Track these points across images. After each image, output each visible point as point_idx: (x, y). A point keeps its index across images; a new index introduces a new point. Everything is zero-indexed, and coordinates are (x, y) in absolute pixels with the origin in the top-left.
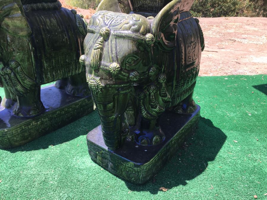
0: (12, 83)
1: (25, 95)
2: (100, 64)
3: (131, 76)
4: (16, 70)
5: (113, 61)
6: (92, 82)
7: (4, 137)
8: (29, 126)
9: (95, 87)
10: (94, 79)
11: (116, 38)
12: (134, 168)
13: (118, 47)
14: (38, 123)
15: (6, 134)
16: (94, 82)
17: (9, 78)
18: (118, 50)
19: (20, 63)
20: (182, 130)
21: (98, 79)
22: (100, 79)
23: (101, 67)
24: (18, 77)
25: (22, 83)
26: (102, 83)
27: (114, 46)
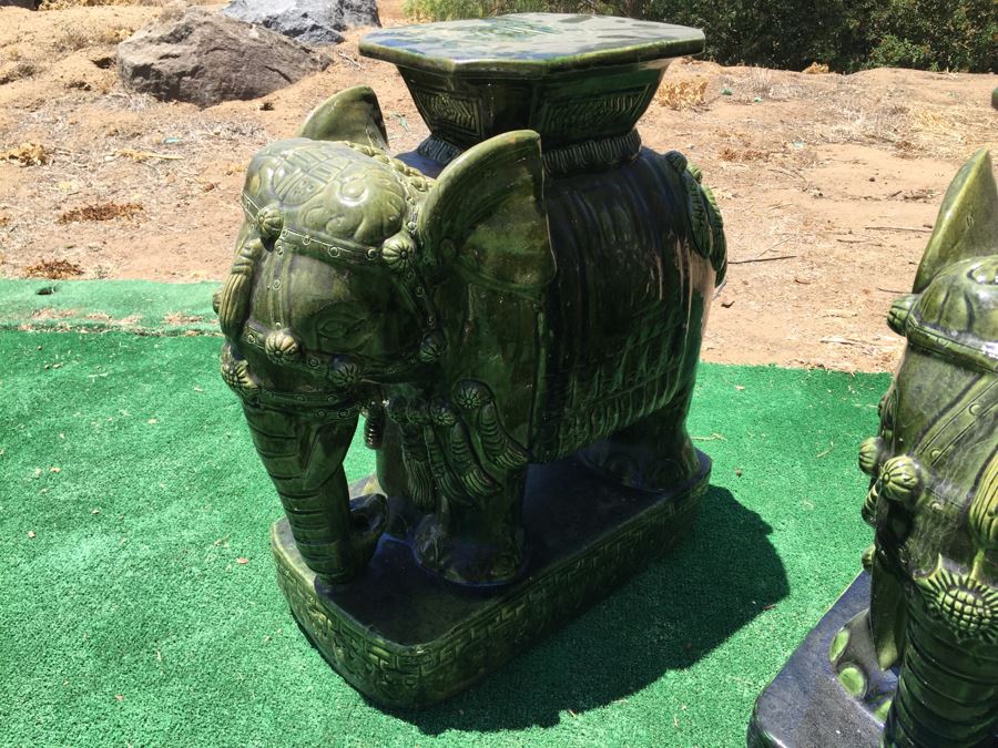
0: (442, 459)
1: (482, 502)
4: (475, 416)
6: (964, 602)
7: (405, 673)
8: (490, 628)
10: (977, 591)
14: (518, 610)
15: (416, 666)
16: (979, 603)
17: (437, 440)
19: (494, 391)
24: (477, 439)
25: (483, 461)
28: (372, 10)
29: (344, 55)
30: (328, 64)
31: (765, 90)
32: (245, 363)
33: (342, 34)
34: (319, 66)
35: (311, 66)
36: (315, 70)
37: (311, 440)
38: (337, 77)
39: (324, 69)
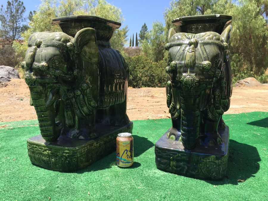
0: (77, 106)
2: (195, 63)
4: (85, 92)
5: (205, 60)
6: (188, 78)
8: (92, 147)
9: (191, 81)
10: (190, 75)
11: (203, 45)
12: (216, 161)
13: (207, 51)
14: (98, 145)
15: (76, 153)
16: (191, 77)
17: (76, 101)
18: (208, 53)
19: (89, 85)
21: (193, 75)
22: (196, 75)
23: (196, 65)
24: (86, 98)
25: (87, 105)
26: (197, 78)
27: (203, 50)
28: (18, 75)
29: (11, 84)
30: (7, 85)
32: (33, 73)
33: (10, 79)
34: (4, 86)
35: (2, 86)
36: (3, 87)
37: (48, 94)
38: (10, 88)
39: (5, 87)
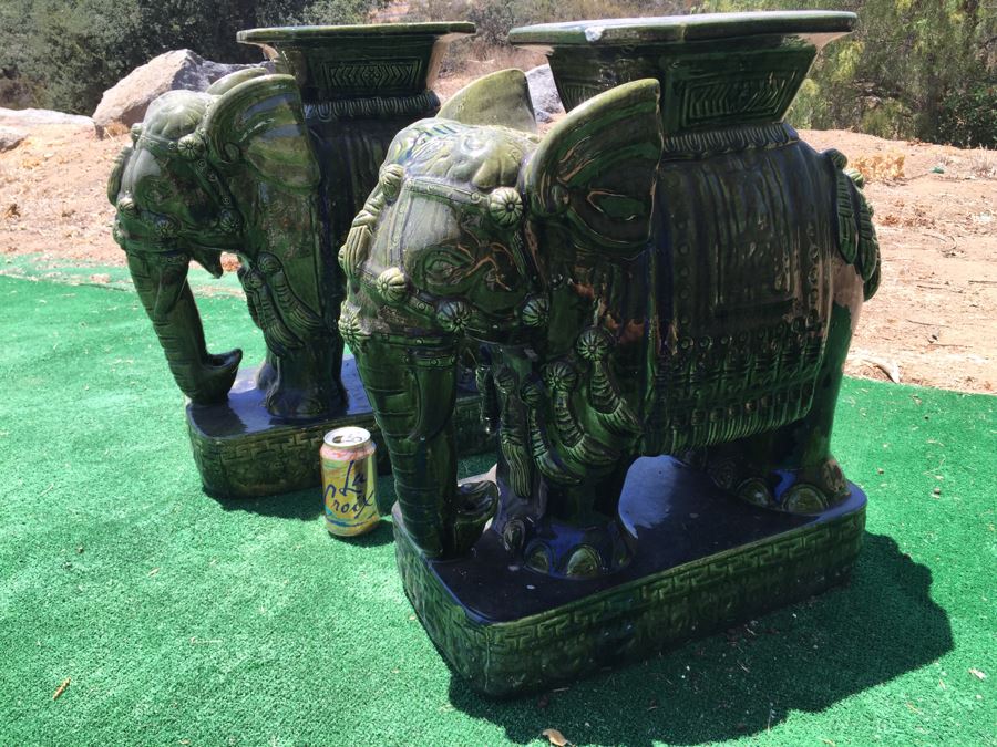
2: (363, 270)
3: (440, 315)
4: (273, 281)
5: (391, 263)
7: (212, 459)
8: (284, 446)
11: (413, 198)
12: (467, 630)
13: (409, 224)
15: (218, 453)
18: (408, 233)
19: (282, 262)
20: (722, 563)
21: (356, 312)
22: (361, 314)
23: (364, 277)
24: (276, 299)
26: (363, 325)
27: (402, 219)
31: (985, 169)
